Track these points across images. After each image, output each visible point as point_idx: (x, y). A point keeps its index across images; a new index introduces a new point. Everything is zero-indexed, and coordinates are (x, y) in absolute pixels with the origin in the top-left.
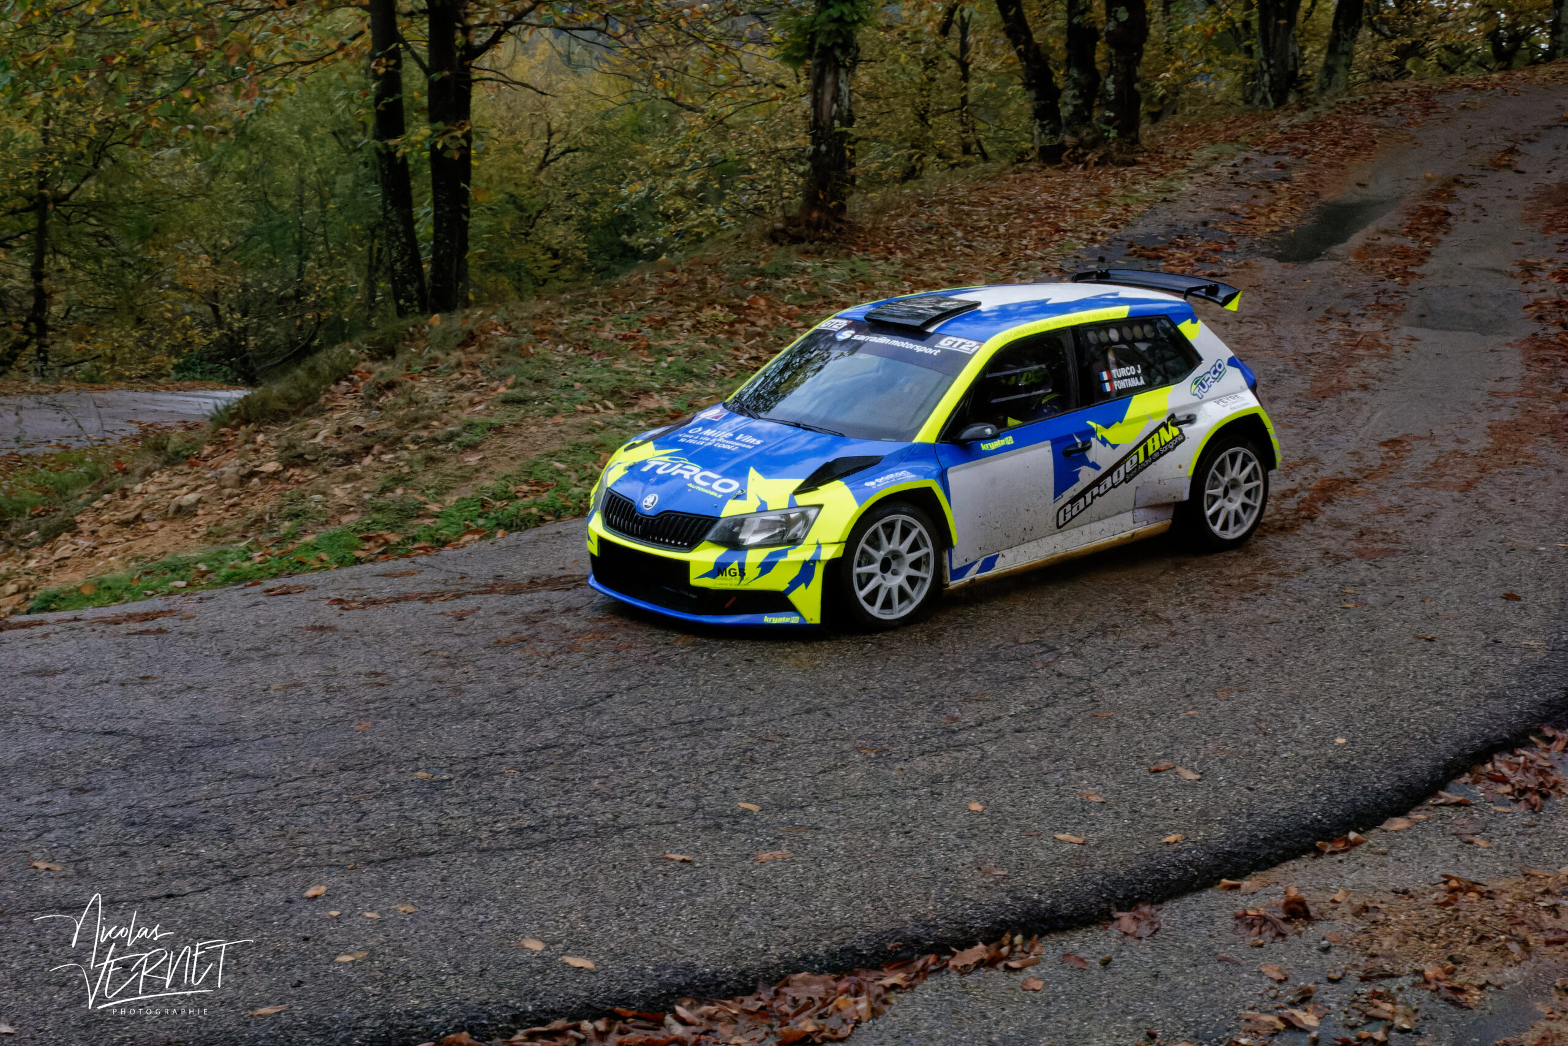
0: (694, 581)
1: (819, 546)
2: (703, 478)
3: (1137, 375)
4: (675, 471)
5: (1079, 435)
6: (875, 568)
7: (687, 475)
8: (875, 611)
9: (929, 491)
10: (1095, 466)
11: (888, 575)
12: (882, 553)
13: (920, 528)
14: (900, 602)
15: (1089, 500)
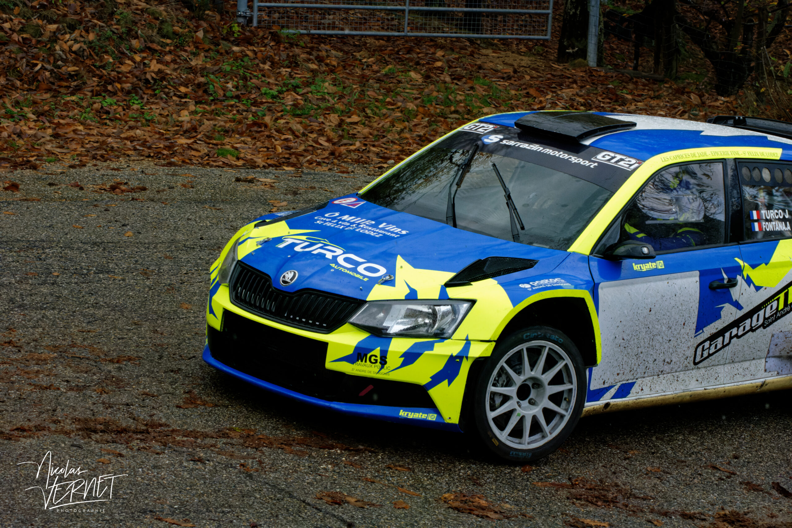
0: (329, 365)
1: (468, 342)
2: (347, 260)
3: (784, 220)
4: (316, 250)
5: (727, 271)
6: (512, 391)
7: (329, 255)
8: (503, 436)
9: (582, 301)
10: (738, 306)
11: (525, 403)
12: (522, 378)
13: (568, 361)
14: (531, 434)
15: (727, 341)
